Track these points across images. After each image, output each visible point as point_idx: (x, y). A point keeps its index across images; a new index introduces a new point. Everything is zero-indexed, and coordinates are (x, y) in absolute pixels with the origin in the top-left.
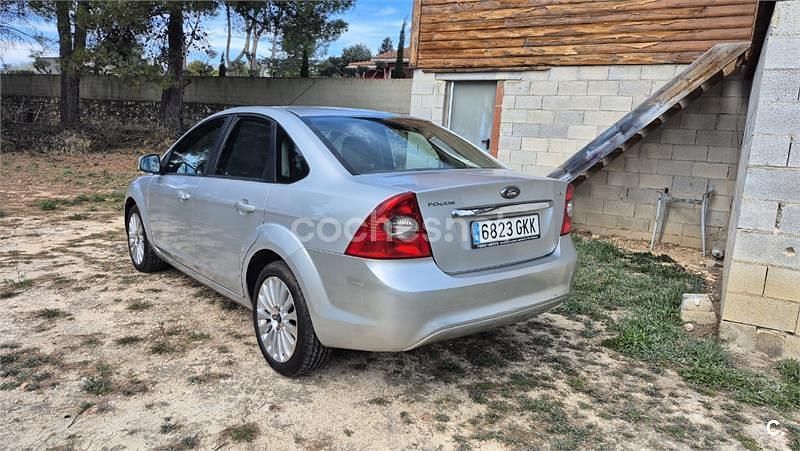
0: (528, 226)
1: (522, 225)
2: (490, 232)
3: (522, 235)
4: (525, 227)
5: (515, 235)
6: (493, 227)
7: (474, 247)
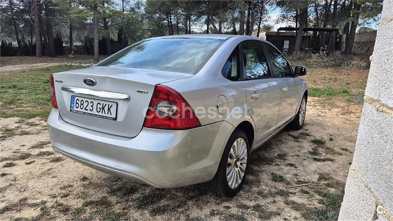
0: (106, 109)
1: (101, 107)
2: (80, 104)
3: (100, 114)
4: (103, 108)
5: (94, 112)
6: (82, 103)
7: (71, 110)
